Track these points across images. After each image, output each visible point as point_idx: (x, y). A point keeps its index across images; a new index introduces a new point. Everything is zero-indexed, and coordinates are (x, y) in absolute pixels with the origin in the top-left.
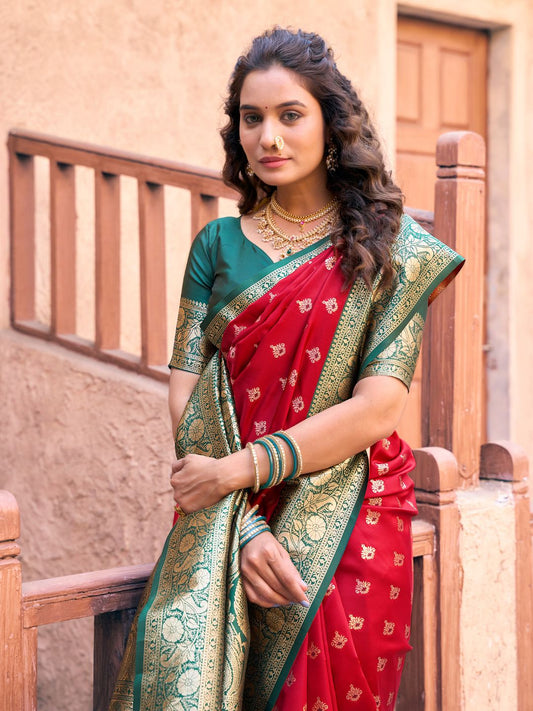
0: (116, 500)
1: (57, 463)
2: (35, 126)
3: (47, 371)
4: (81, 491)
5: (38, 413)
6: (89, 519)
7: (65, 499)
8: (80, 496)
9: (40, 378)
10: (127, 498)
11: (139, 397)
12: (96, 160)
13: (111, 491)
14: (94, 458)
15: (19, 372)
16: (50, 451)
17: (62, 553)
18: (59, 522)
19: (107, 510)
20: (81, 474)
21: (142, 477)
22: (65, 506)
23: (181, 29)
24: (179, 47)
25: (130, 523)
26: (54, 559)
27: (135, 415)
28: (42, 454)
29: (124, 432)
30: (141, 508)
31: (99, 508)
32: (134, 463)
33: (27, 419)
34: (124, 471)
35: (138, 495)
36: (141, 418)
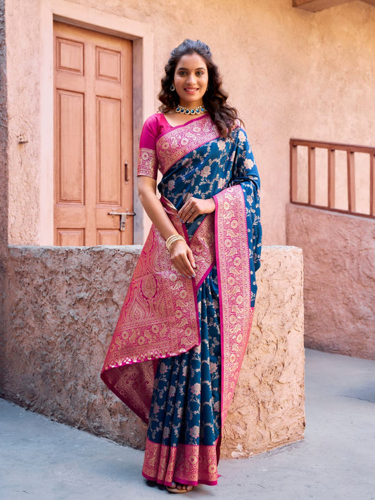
0: (341, 253)
1: (316, 244)
2: (297, 136)
3: (311, 215)
4: (326, 252)
5: (306, 228)
6: (331, 260)
7: (320, 255)
8: (326, 254)
9: (308, 217)
10: (347, 253)
11: (352, 220)
12: (329, 146)
13: (339, 251)
14: (332, 241)
15: (298, 216)
16: (313, 240)
17: (319, 273)
18: (317, 263)
19: (338, 257)
20: (326, 247)
21: (353, 246)
22: (320, 258)
23: (333, 105)
24: (332, 111)
25: (348, 261)
26: (315, 275)
27: (349, 226)
28: (309, 242)
29: (344, 231)
30: (353, 255)
31: (335, 257)
32: (349, 241)
33: (302, 231)
34: (345, 244)
35: (351, 252)
36: (352, 227)
